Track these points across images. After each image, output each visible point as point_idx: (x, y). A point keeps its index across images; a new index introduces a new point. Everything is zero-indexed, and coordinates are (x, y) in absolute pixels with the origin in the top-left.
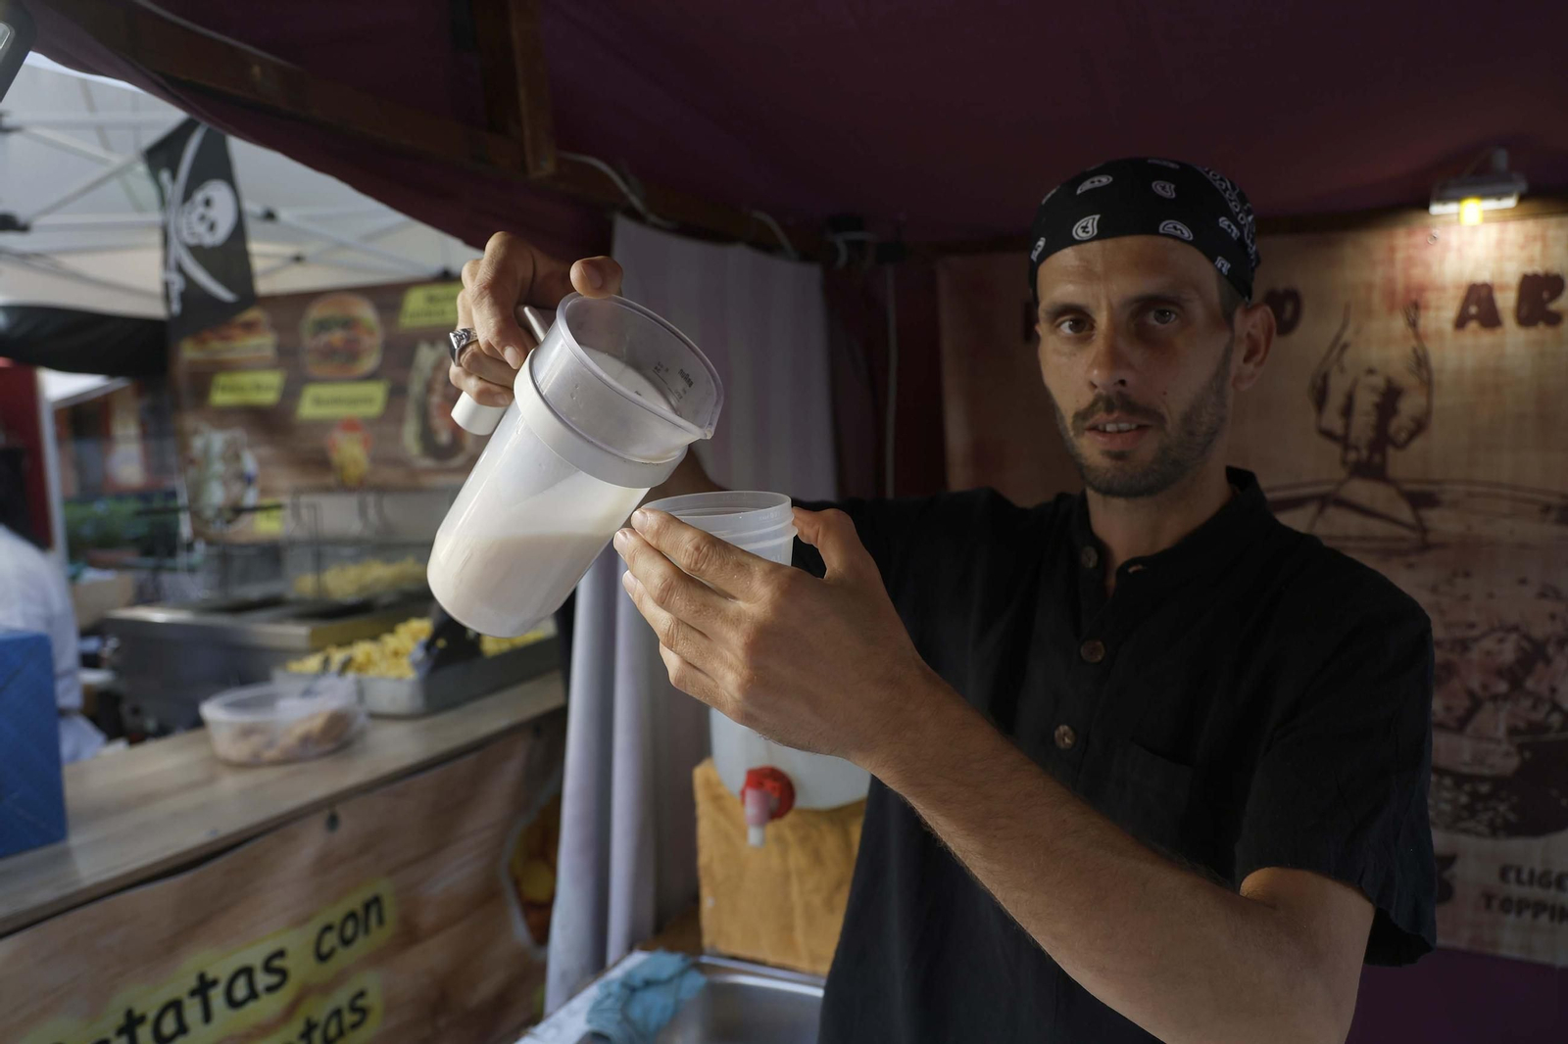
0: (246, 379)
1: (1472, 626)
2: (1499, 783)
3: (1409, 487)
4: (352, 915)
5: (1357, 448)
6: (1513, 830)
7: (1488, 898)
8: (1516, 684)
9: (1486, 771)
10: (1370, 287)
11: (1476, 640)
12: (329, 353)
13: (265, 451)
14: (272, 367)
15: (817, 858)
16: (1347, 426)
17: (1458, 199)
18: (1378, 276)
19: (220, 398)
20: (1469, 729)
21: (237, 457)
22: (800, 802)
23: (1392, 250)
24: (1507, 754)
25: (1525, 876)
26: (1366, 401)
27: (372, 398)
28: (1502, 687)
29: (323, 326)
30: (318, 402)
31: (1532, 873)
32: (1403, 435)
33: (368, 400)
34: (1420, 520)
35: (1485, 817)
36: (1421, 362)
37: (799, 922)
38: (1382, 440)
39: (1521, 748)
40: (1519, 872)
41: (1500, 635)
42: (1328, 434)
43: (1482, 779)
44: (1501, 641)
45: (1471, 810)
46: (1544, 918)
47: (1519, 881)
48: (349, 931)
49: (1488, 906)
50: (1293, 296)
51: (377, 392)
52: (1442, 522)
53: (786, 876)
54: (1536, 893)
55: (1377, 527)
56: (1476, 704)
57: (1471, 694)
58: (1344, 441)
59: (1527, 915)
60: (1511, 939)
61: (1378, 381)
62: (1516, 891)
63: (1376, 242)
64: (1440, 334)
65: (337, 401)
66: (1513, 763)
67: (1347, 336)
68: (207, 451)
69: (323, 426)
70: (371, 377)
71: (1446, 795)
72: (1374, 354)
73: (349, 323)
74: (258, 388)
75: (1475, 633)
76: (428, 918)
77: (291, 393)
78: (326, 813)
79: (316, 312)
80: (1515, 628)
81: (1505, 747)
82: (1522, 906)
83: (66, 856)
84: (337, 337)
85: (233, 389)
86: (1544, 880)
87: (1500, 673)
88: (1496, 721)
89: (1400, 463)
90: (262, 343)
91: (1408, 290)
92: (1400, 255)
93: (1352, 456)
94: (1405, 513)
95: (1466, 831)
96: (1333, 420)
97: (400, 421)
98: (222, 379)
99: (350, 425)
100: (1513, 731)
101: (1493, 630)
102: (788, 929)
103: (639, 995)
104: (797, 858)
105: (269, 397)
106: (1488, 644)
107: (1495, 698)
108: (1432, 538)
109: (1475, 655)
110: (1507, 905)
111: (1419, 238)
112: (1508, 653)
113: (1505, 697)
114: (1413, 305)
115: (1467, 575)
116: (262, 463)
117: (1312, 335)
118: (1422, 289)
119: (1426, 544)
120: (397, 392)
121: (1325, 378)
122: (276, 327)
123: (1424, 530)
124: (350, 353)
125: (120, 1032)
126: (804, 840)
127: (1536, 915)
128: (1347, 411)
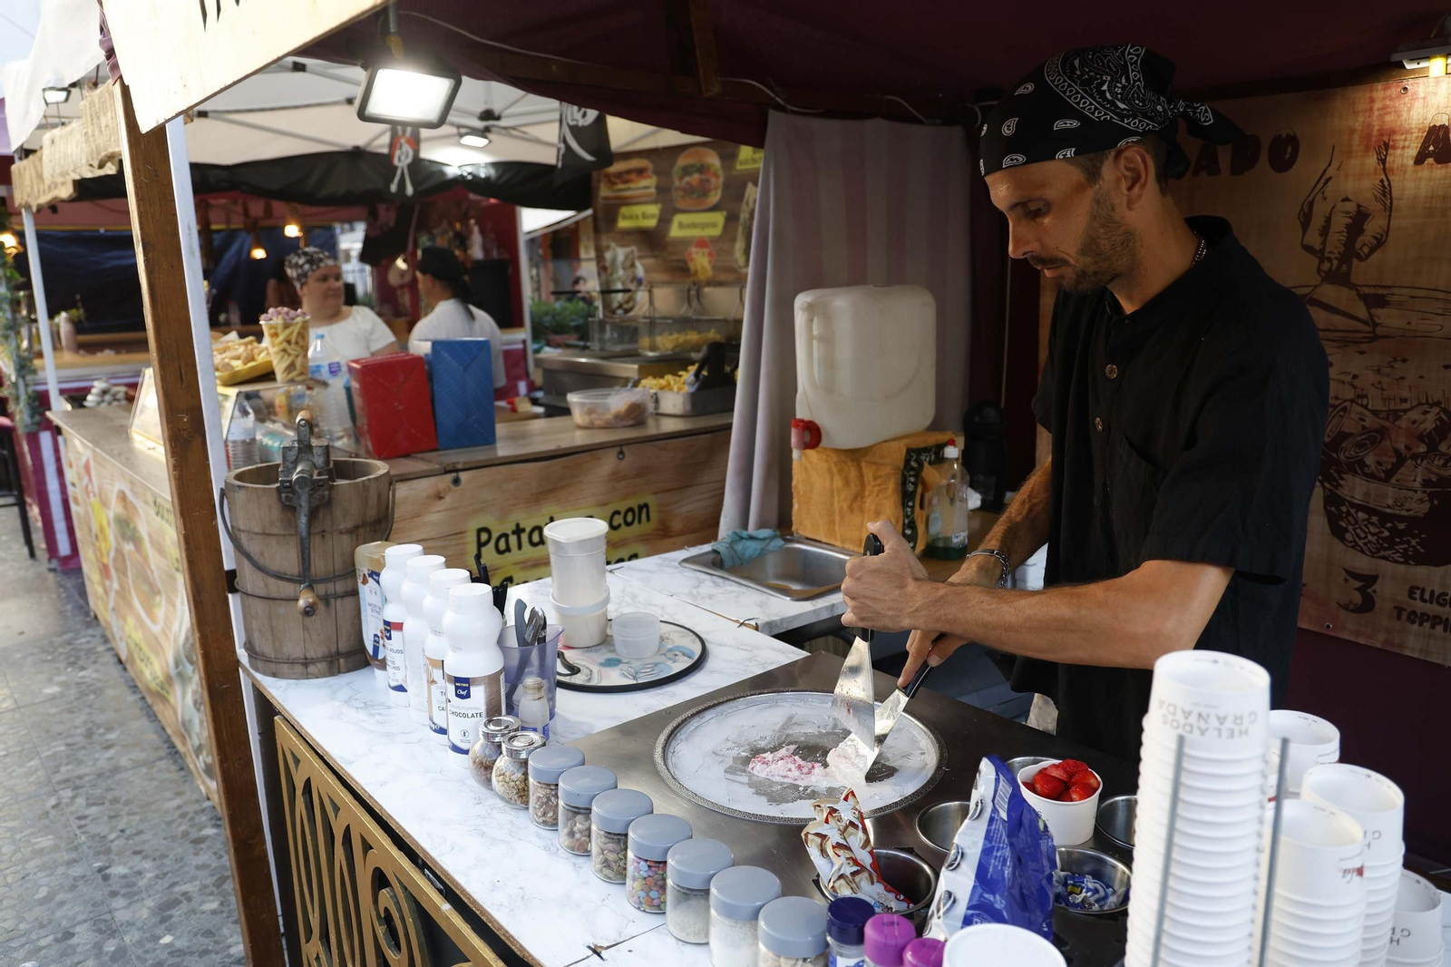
0: (638, 210)
1: (1405, 400)
2: (1412, 521)
3: (1367, 290)
4: (631, 510)
5: (1330, 260)
6: (1419, 560)
7: (1400, 610)
8: (1433, 447)
9: (1404, 513)
10: (1352, 131)
11: (1405, 411)
12: (689, 191)
13: (650, 261)
14: (655, 202)
15: (847, 482)
16: (1324, 243)
17: (1428, 58)
18: (1358, 123)
19: (623, 224)
20: (1393, 481)
21: (633, 265)
22: (824, 443)
23: (1372, 101)
24: (1421, 501)
25: (1427, 596)
26: (1340, 223)
27: (714, 223)
28: (1423, 449)
29: (686, 171)
30: (681, 226)
31: (1432, 592)
32: (1366, 250)
33: (714, 225)
34: (1371, 316)
35: (1400, 547)
36: (1385, 191)
37: (837, 518)
38: (1350, 253)
39: (1432, 496)
40: (1423, 590)
41: (1426, 408)
42: (1308, 249)
43: (1401, 519)
44: (1425, 413)
45: (1390, 542)
46: (1439, 629)
47: (1423, 600)
48: (629, 518)
49: (1399, 617)
50: (1293, 141)
51: (719, 218)
52: (1389, 319)
53: (832, 492)
54: (1433, 609)
55: (1339, 321)
56: (1401, 461)
57: (1397, 451)
58: (1321, 255)
59: (1427, 625)
60: (1415, 643)
61: (1351, 207)
62: (1419, 606)
63: (1360, 95)
64: (1403, 168)
65: (694, 226)
66: (1425, 507)
67: (1329, 173)
68: (614, 260)
69: (684, 242)
70: (714, 209)
71: (1372, 529)
72: (1349, 186)
73: (702, 169)
74: (645, 216)
75: (1405, 406)
76: (676, 525)
77: (665, 220)
78: (618, 449)
79: (682, 161)
80: (1438, 404)
81: (1420, 495)
82: (1424, 618)
83: (495, 449)
84: (695, 178)
85: (631, 217)
86: (1441, 599)
87: (1421, 438)
88: (1415, 475)
89: (1362, 272)
90: (648, 184)
91: (1381, 133)
92: (1378, 105)
93: (1326, 266)
94: (1362, 312)
95: (1384, 558)
96: (1314, 238)
97: (733, 240)
98: (624, 210)
99: (701, 243)
100: (1426, 483)
101: (1420, 404)
102: (832, 522)
103: (744, 541)
104: (838, 482)
105: (652, 223)
106: (1414, 415)
107: (1415, 457)
108: (1379, 331)
109: (1403, 423)
110: (1413, 617)
111: (1394, 91)
112: (1429, 423)
113: (1423, 457)
114: (1384, 145)
115: (1404, 361)
116: (647, 270)
117: (1305, 171)
118: (1393, 132)
119: (1374, 335)
120: (732, 219)
121: (1311, 204)
122: (657, 173)
123: (1375, 325)
124: (704, 191)
125: (514, 533)
126: (841, 471)
127: (1433, 627)
128: (1325, 231)
